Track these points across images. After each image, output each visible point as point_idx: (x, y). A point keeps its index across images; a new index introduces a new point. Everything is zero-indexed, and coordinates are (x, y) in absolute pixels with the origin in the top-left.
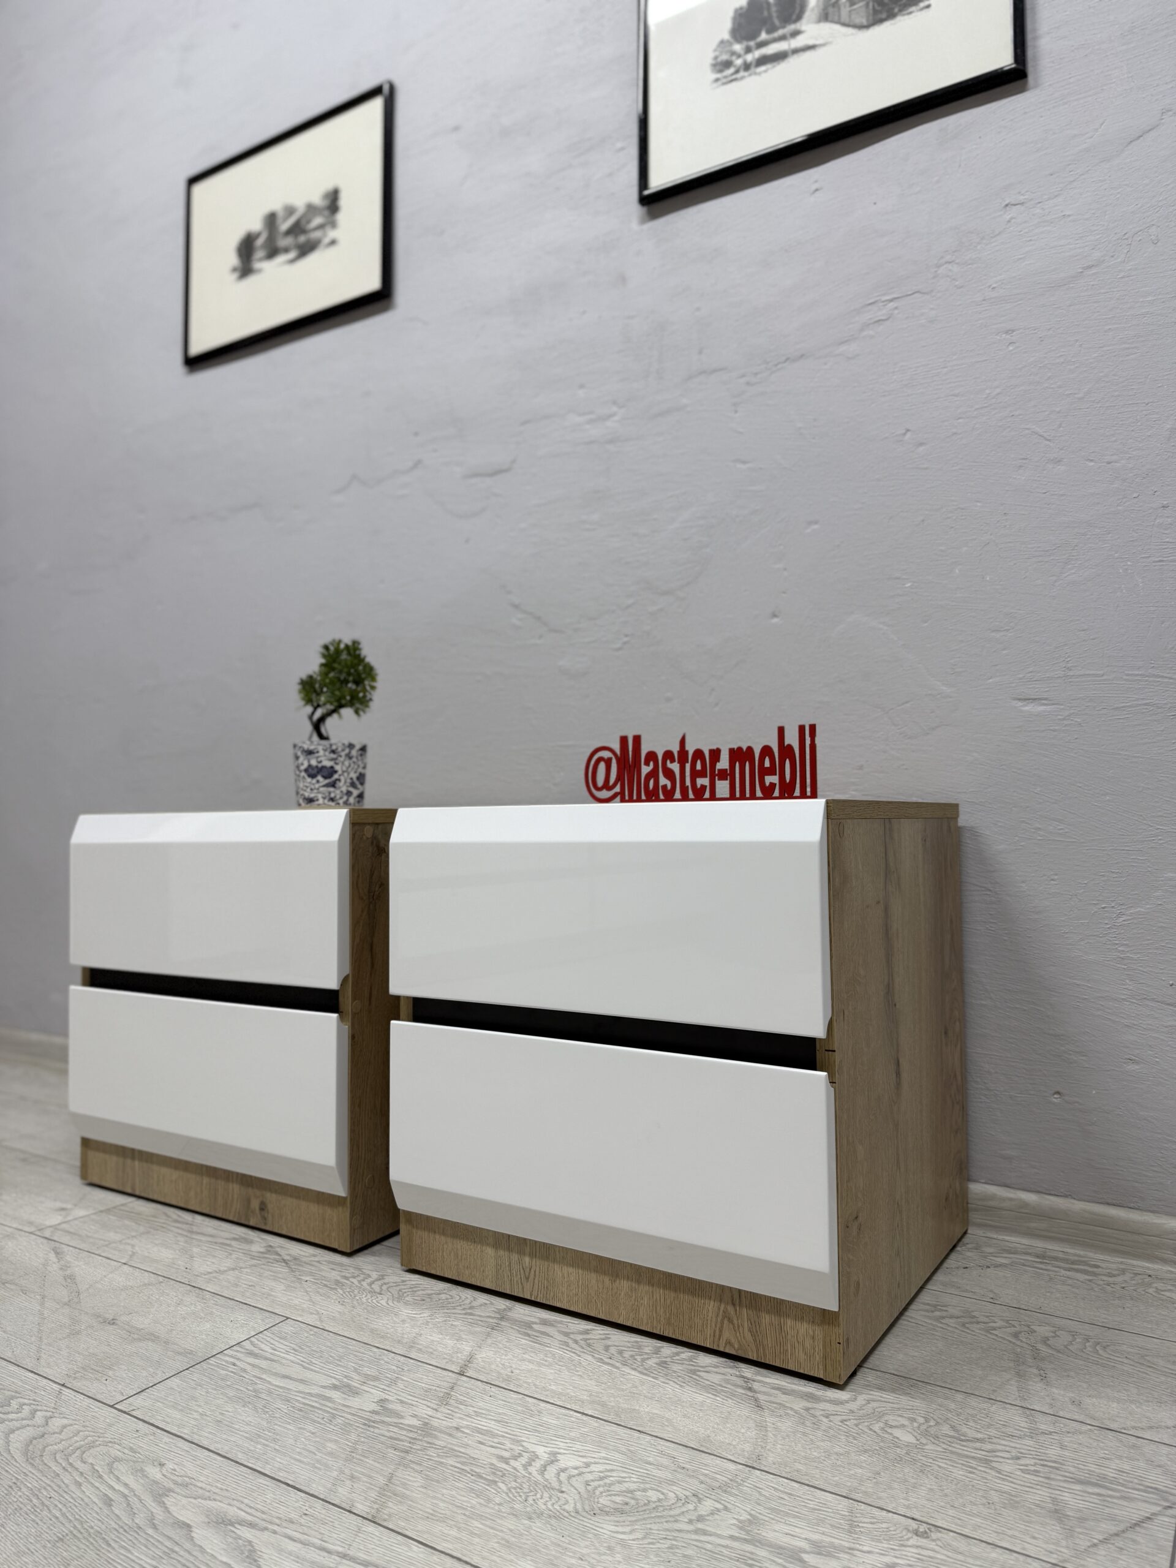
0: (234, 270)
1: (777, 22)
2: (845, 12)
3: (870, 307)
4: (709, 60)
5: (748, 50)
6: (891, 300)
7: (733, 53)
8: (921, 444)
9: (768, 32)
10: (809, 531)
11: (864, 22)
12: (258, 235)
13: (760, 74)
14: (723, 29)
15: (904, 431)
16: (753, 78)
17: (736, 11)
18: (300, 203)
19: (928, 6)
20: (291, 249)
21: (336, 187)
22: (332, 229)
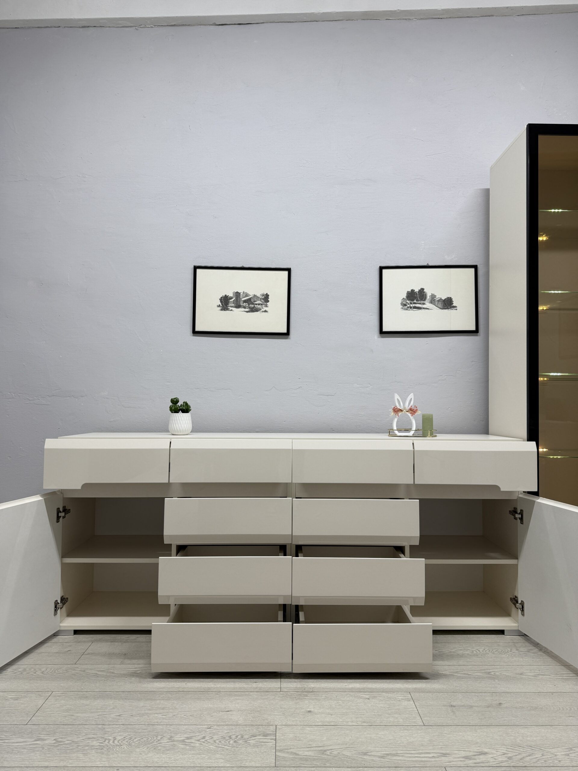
0: (219, 306)
1: (419, 300)
2: (436, 303)
3: (440, 376)
4: (400, 301)
5: (411, 303)
6: (446, 376)
7: (407, 303)
8: (452, 411)
9: (416, 301)
11: (441, 307)
12: (231, 298)
13: (414, 311)
14: (405, 296)
15: (448, 407)
16: (412, 311)
17: (408, 292)
18: (251, 293)
19: (457, 309)
20: (247, 307)
21: (267, 293)
22: (266, 307)
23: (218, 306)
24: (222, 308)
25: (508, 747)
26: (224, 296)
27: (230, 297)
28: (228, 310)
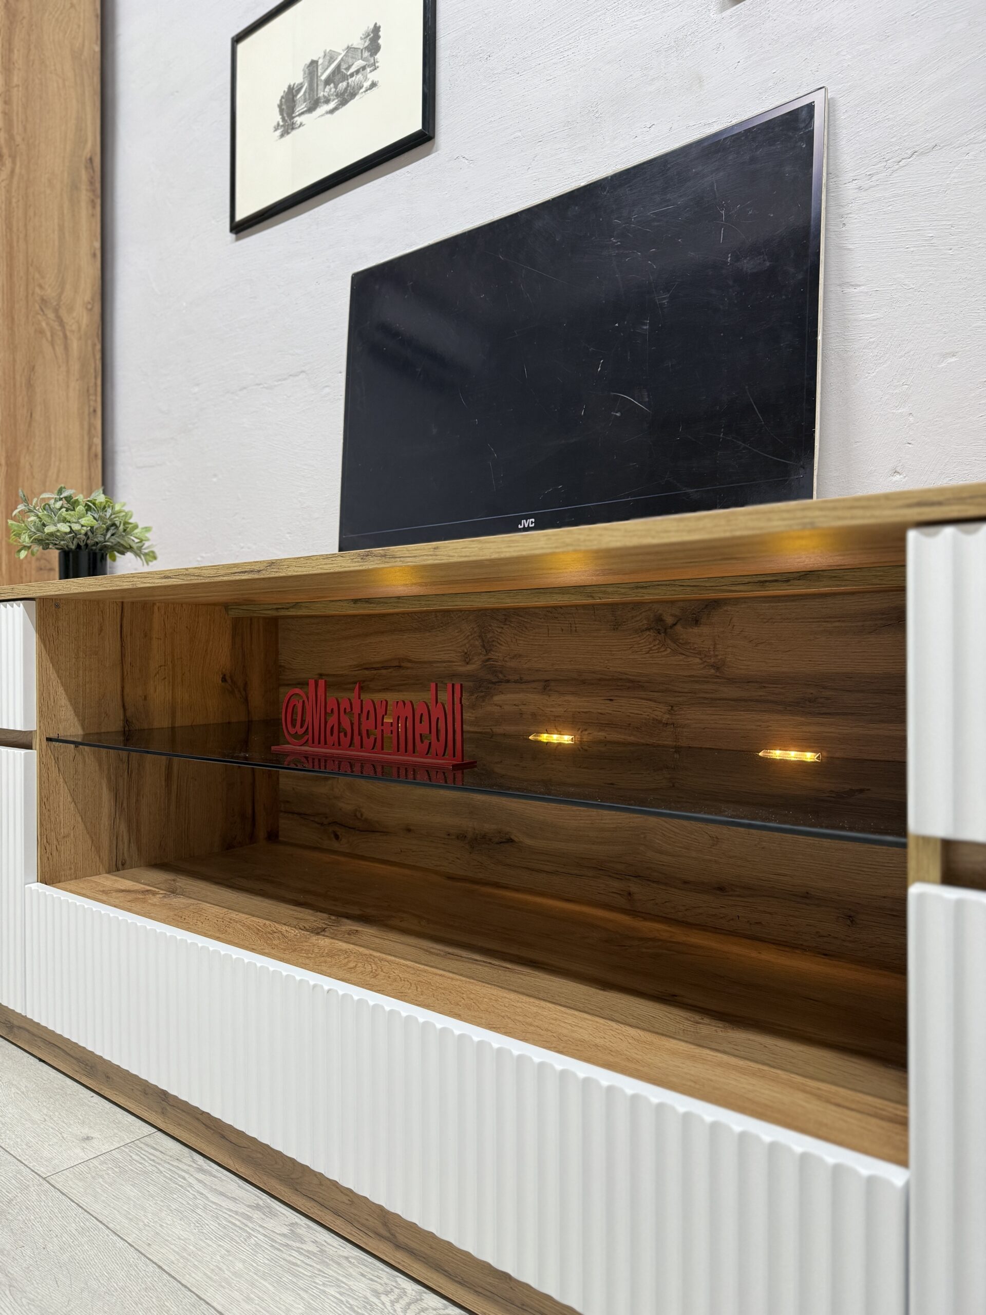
0: (278, 127)
10: (943, 365)
12: (300, 87)
18: (340, 45)
20: (332, 97)
21: (376, 24)
22: (373, 70)
23: (275, 127)
24: (282, 130)
26: (286, 90)
27: (297, 86)
28: (293, 129)
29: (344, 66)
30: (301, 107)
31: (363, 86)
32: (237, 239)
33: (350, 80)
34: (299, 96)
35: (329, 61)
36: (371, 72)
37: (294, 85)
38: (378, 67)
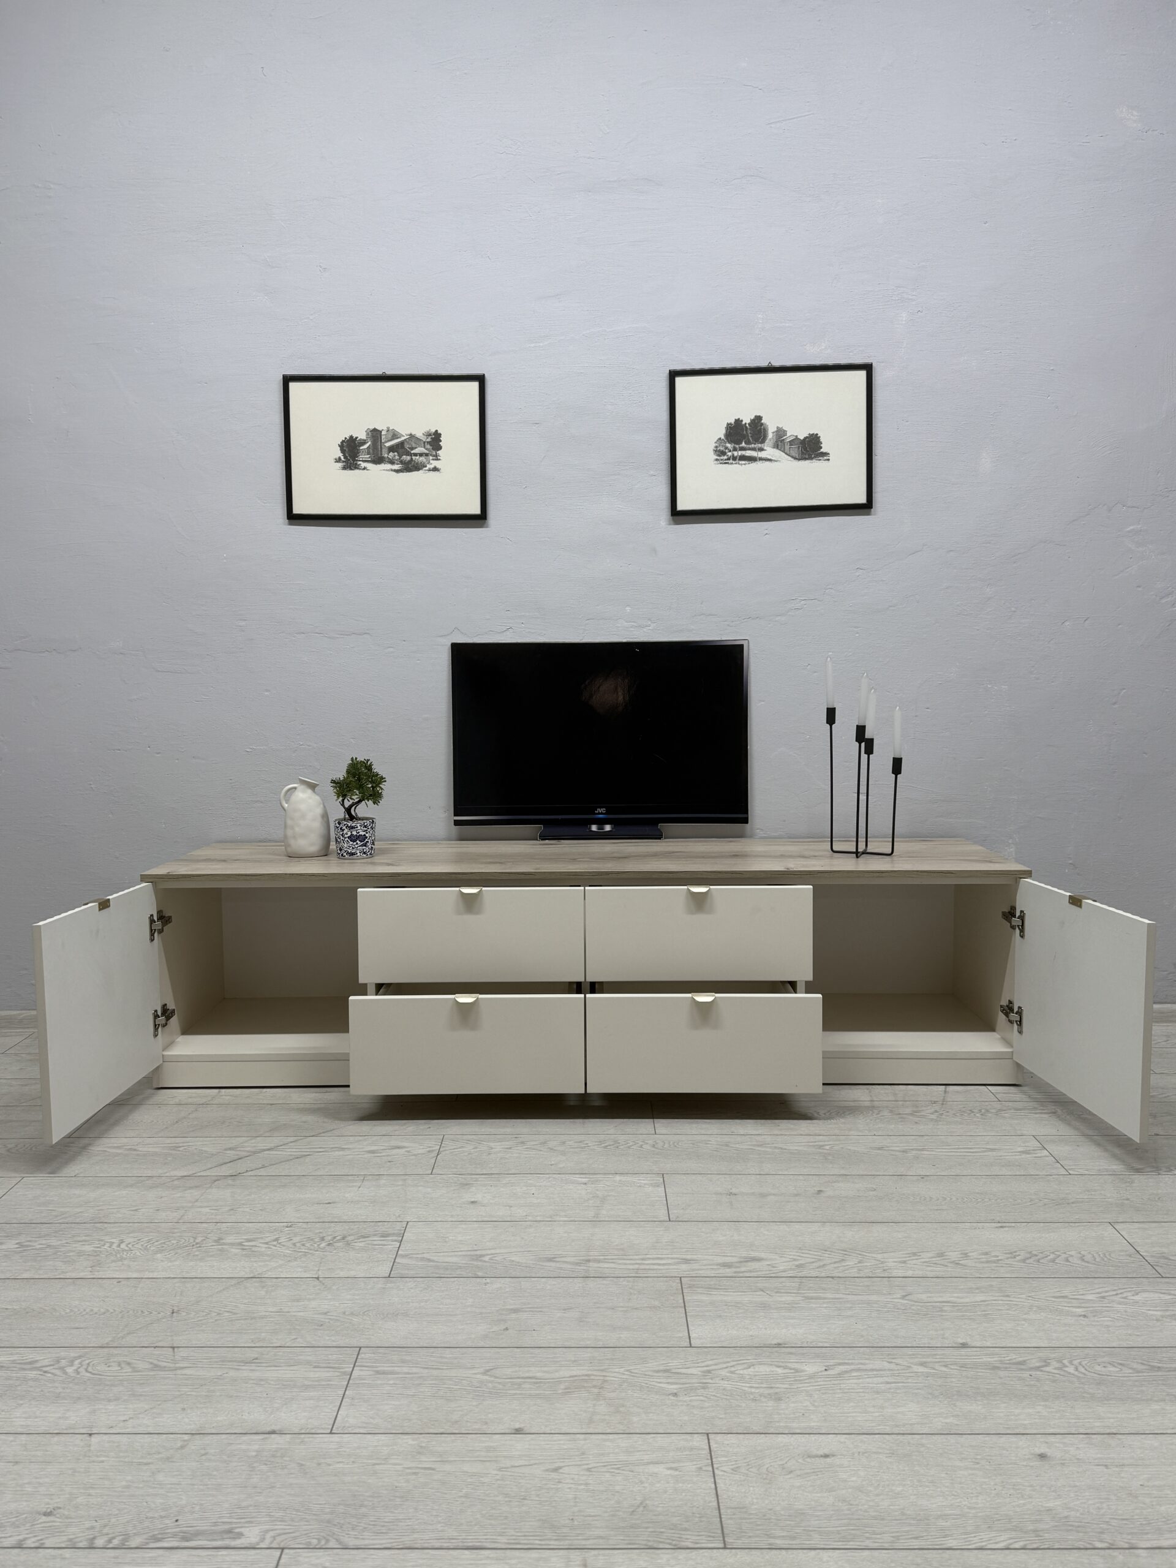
0: (338, 460)
1: (752, 441)
2: (787, 447)
3: (792, 601)
4: (712, 445)
5: (735, 449)
6: (805, 599)
7: (726, 448)
8: (815, 672)
9: (745, 443)
11: (797, 456)
12: (363, 442)
13: (742, 464)
14: (722, 433)
15: (807, 665)
16: (737, 465)
17: (728, 424)
18: (404, 431)
19: (829, 460)
20: (396, 462)
21: (437, 431)
22: (436, 460)
23: (336, 459)
24: (344, 464)
25: (803, 1251)
26: (348, 438)
27: (360, 440)
28: (358, 469)
29: (407, 446)
30: (363, 456)
31: (426, 466)
32: (290, 524)
33: (414, 458)
34: (361, 448)
35: (393, 436)
36: (433, 460)
37: (357, 438)
38: (440, 460)
